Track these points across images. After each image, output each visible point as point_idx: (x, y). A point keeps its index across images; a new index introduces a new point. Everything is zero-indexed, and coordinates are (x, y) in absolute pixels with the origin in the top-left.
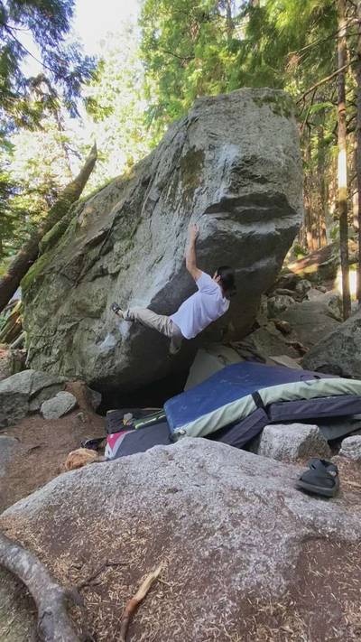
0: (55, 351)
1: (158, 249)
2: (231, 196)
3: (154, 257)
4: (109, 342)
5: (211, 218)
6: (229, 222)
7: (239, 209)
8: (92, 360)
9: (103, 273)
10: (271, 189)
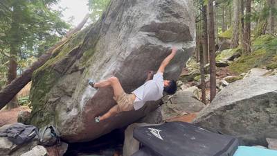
0: (45, 114)
1: (107, 54)
2: (157, 21)
3: (104, 59)
4: (74, 112)
5: (144, 34)
6: (156, 39)
7: (163, 31)
8: (63, 124)
9: (76, 69)
10: (181, 21)
